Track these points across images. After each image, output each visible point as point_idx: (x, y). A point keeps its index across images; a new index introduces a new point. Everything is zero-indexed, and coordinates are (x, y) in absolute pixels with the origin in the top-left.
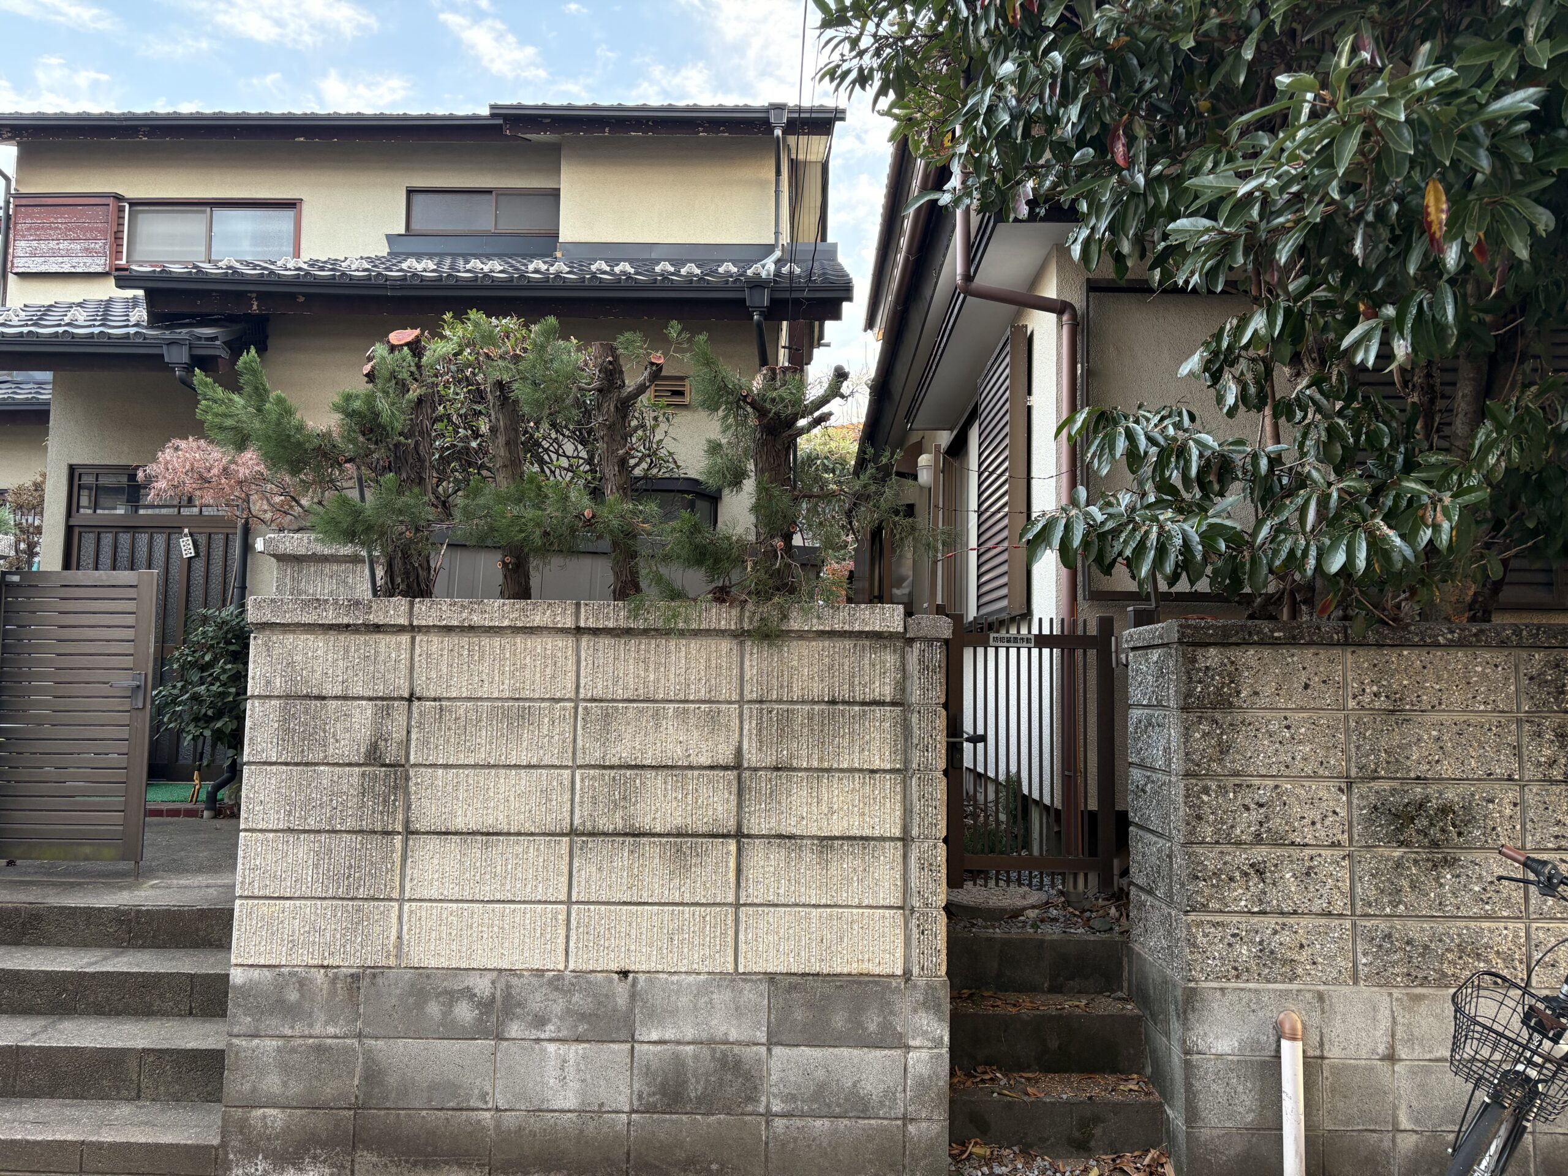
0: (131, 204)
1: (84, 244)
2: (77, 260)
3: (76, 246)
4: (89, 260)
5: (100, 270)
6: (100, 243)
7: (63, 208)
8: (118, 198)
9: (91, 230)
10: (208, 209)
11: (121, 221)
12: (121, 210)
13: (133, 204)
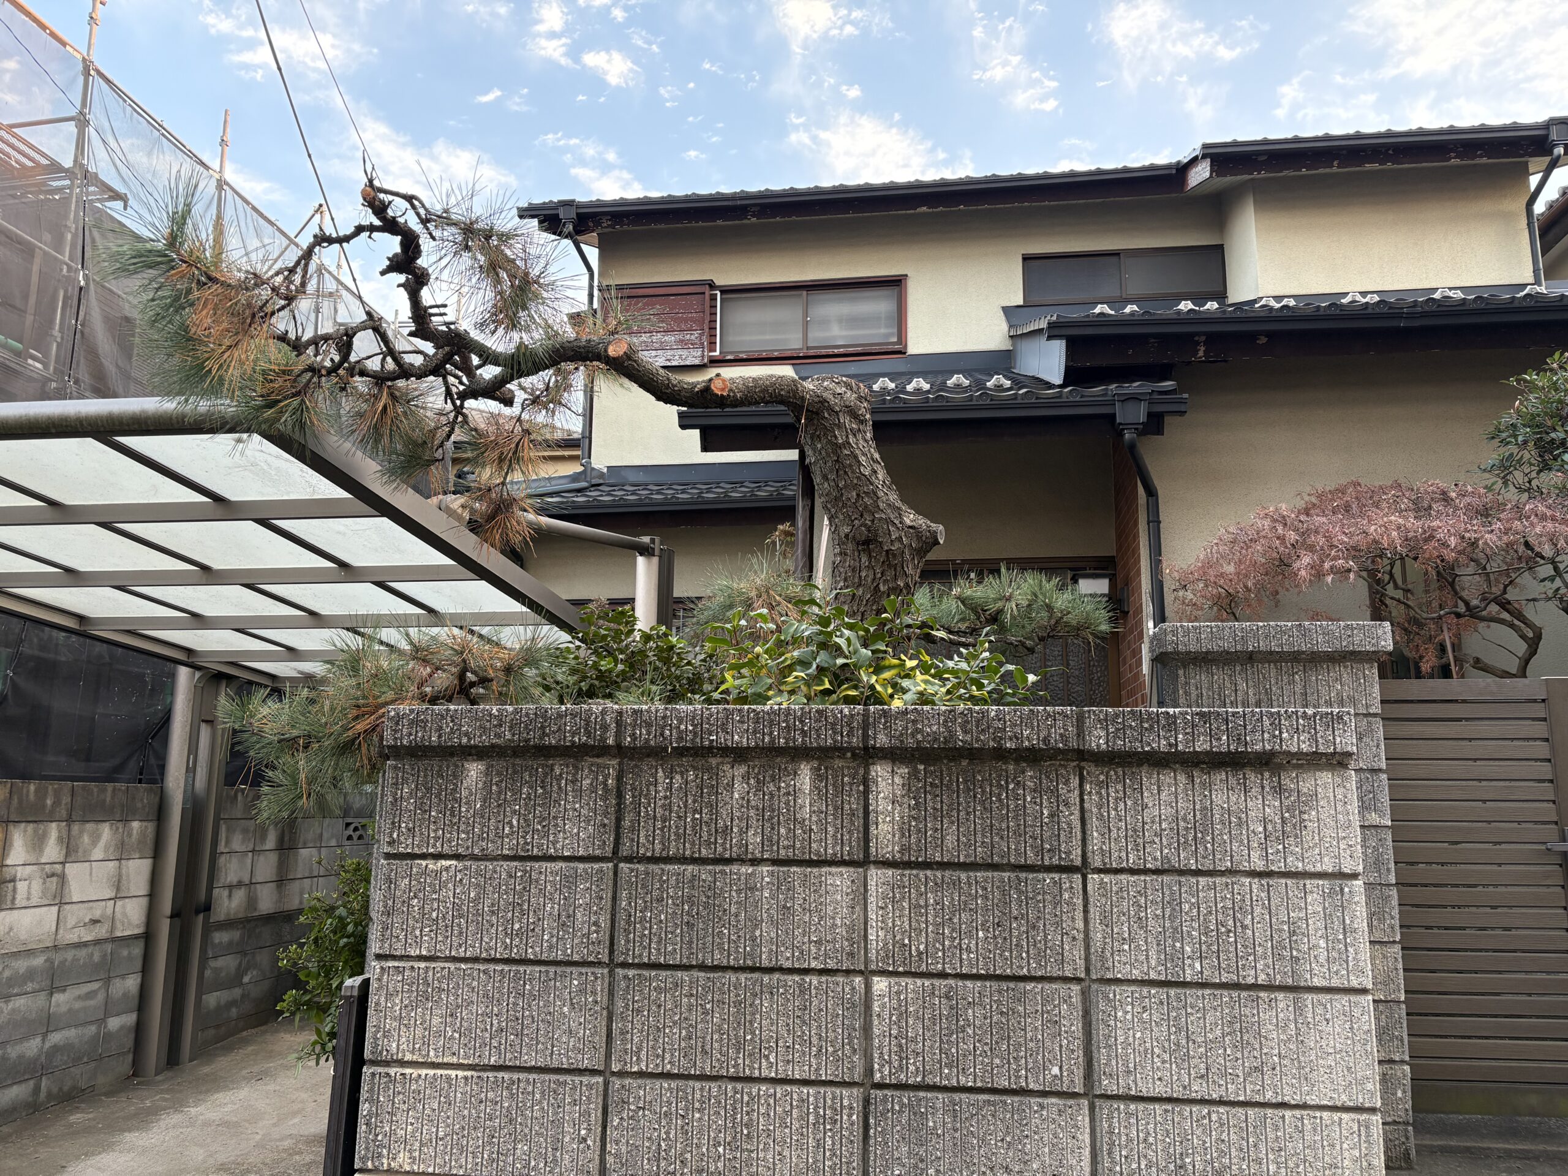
0: (722, 292)
1: (679, 336)
2: (670, 353)
3: (670, 338)
4: (685, 353)
5: (697, 362)
6: (696, 334)
7: (654, 299)
8: (712, 285)
9: (686, 320)
10: (805, 293)
11: (713, 310)
12: (713, 298)
13: (725, 291)
